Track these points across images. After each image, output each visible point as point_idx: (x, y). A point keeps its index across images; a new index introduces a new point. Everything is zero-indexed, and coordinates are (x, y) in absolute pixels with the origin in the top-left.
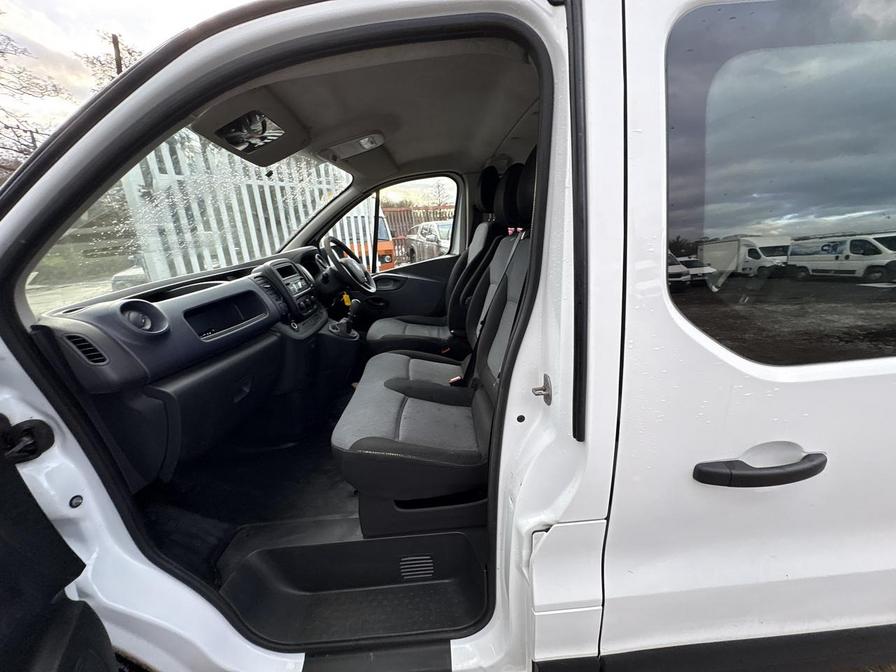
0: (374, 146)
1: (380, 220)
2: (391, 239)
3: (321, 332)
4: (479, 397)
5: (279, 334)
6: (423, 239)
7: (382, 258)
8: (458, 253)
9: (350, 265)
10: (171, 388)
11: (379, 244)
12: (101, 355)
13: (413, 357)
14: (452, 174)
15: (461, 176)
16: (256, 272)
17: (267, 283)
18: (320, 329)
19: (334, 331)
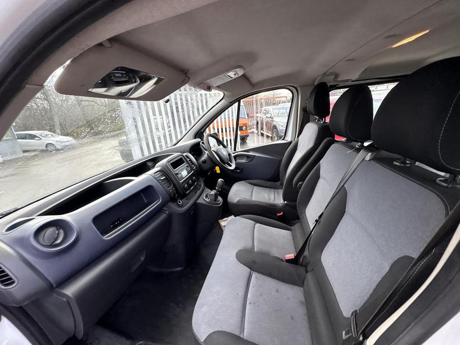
0: (237, 76)
1: (241, 107)
2: (246, 117)
3: (199, 201)
4: (310, 279)
5: (167, 212)
6: (264, 117)
7: (241, 129)
8: (289, 140)
9: (219, 153)
10: (71, 290)
11: (240, 119)
12: (10, 279)
13: (257, 221)
14: (289, 87)
15: (296, 88)
16: (158, 167)
17: (163, 175)
18: (197, 199)
19: (207, 200)
